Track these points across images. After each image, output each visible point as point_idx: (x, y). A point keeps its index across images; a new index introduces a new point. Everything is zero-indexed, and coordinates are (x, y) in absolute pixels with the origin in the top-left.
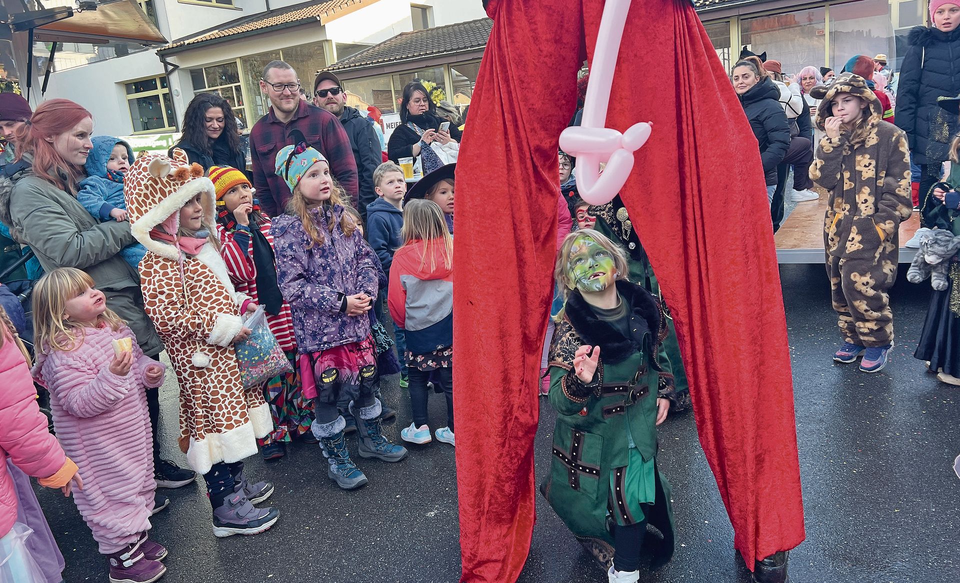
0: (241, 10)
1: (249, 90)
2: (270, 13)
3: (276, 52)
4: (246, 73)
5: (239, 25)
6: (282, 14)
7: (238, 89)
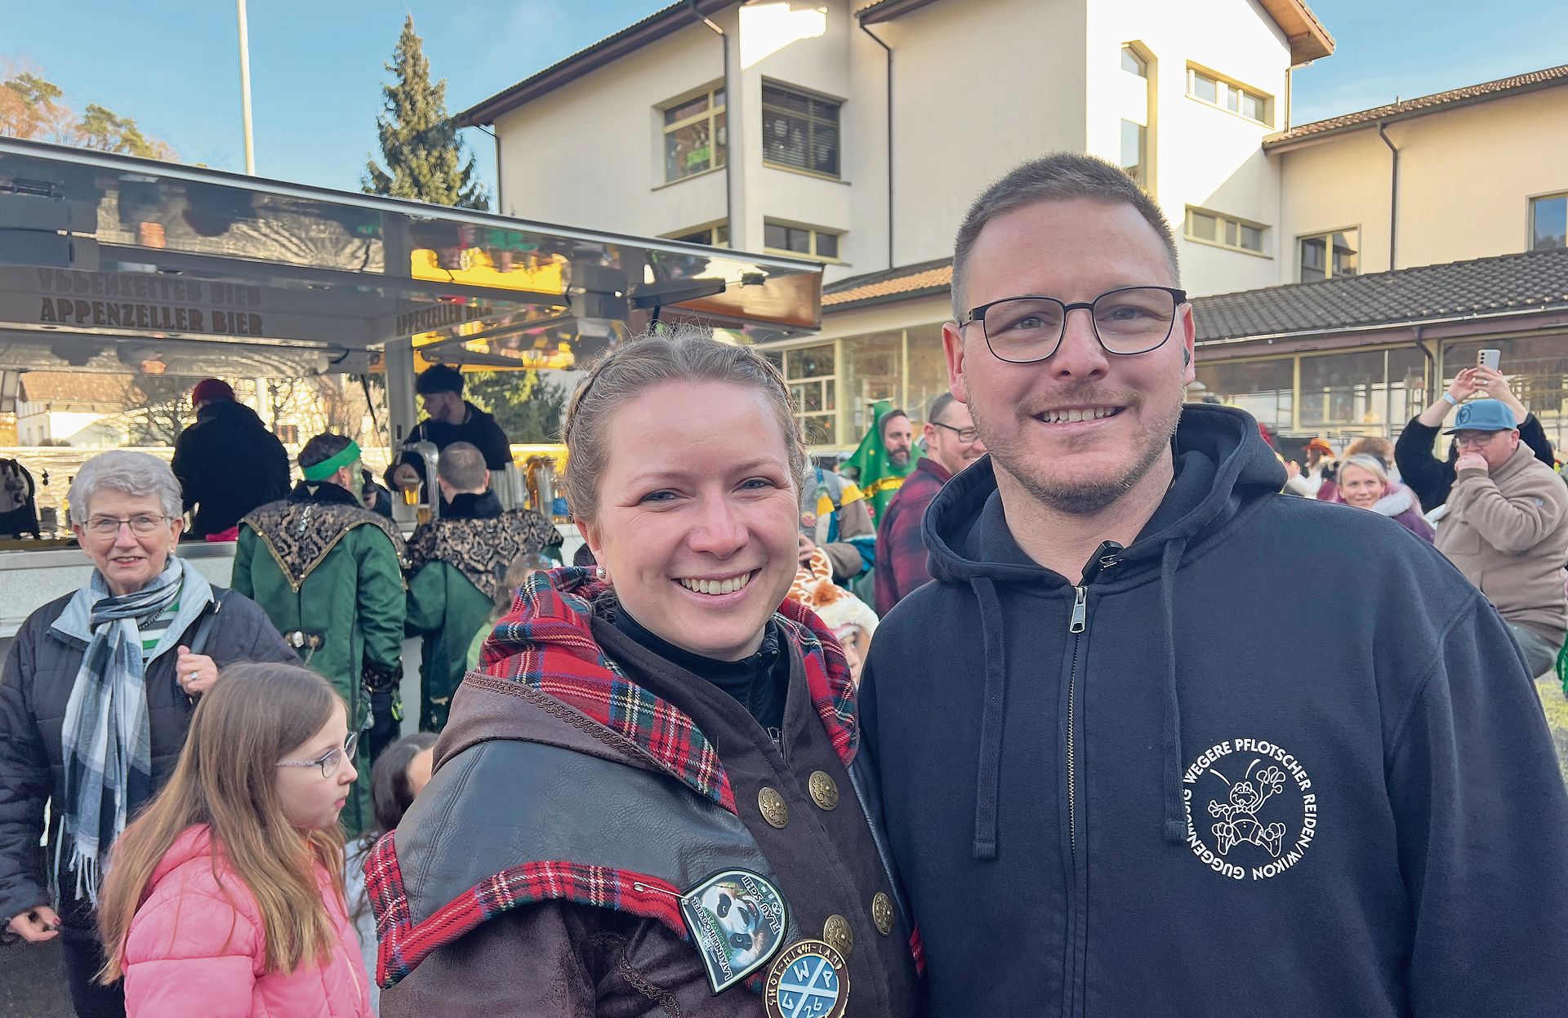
0: (849, 266)
1: (847, 387)
2: (893, 273)
3: (897, 334)
4: (847, 362)
5: (845, 289)
6: (912, 274)
7: (831, 384)
